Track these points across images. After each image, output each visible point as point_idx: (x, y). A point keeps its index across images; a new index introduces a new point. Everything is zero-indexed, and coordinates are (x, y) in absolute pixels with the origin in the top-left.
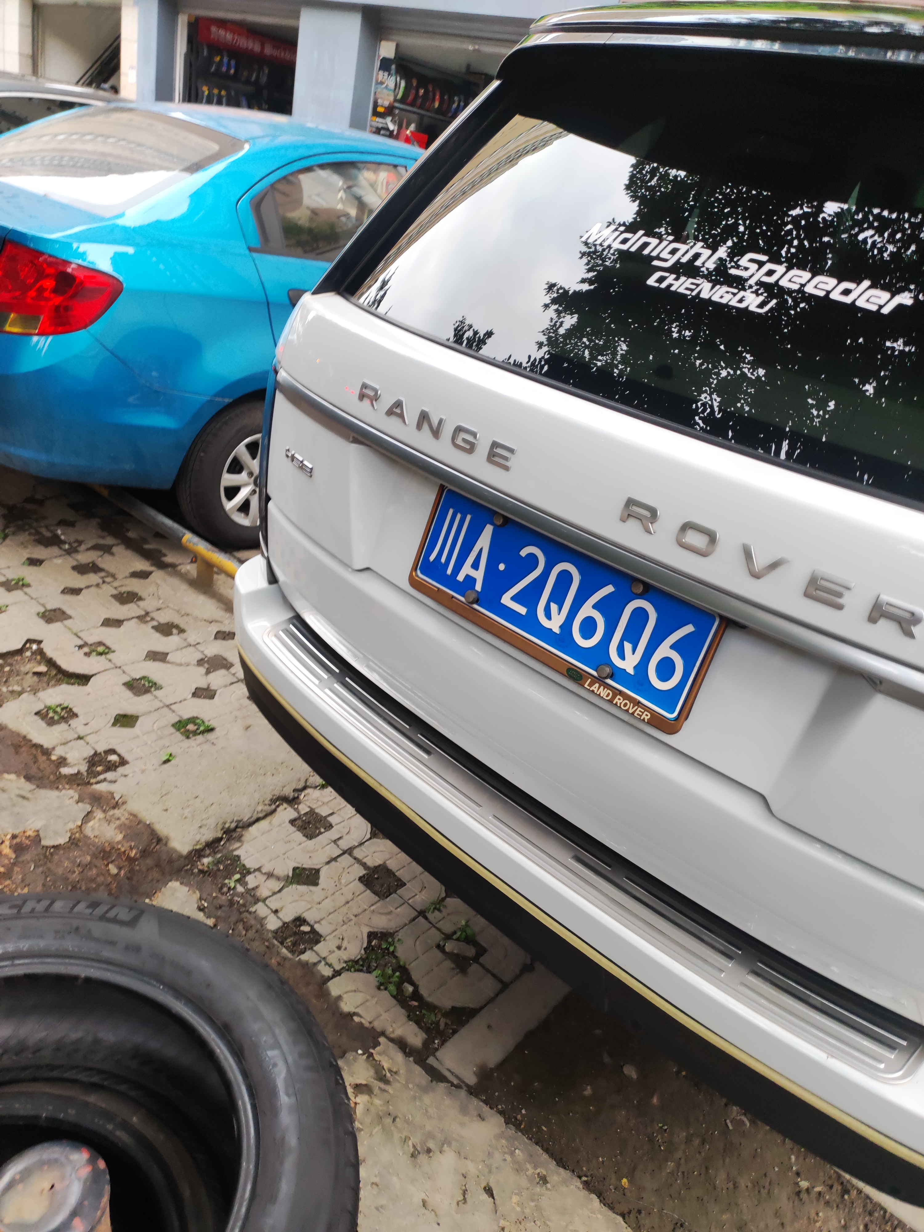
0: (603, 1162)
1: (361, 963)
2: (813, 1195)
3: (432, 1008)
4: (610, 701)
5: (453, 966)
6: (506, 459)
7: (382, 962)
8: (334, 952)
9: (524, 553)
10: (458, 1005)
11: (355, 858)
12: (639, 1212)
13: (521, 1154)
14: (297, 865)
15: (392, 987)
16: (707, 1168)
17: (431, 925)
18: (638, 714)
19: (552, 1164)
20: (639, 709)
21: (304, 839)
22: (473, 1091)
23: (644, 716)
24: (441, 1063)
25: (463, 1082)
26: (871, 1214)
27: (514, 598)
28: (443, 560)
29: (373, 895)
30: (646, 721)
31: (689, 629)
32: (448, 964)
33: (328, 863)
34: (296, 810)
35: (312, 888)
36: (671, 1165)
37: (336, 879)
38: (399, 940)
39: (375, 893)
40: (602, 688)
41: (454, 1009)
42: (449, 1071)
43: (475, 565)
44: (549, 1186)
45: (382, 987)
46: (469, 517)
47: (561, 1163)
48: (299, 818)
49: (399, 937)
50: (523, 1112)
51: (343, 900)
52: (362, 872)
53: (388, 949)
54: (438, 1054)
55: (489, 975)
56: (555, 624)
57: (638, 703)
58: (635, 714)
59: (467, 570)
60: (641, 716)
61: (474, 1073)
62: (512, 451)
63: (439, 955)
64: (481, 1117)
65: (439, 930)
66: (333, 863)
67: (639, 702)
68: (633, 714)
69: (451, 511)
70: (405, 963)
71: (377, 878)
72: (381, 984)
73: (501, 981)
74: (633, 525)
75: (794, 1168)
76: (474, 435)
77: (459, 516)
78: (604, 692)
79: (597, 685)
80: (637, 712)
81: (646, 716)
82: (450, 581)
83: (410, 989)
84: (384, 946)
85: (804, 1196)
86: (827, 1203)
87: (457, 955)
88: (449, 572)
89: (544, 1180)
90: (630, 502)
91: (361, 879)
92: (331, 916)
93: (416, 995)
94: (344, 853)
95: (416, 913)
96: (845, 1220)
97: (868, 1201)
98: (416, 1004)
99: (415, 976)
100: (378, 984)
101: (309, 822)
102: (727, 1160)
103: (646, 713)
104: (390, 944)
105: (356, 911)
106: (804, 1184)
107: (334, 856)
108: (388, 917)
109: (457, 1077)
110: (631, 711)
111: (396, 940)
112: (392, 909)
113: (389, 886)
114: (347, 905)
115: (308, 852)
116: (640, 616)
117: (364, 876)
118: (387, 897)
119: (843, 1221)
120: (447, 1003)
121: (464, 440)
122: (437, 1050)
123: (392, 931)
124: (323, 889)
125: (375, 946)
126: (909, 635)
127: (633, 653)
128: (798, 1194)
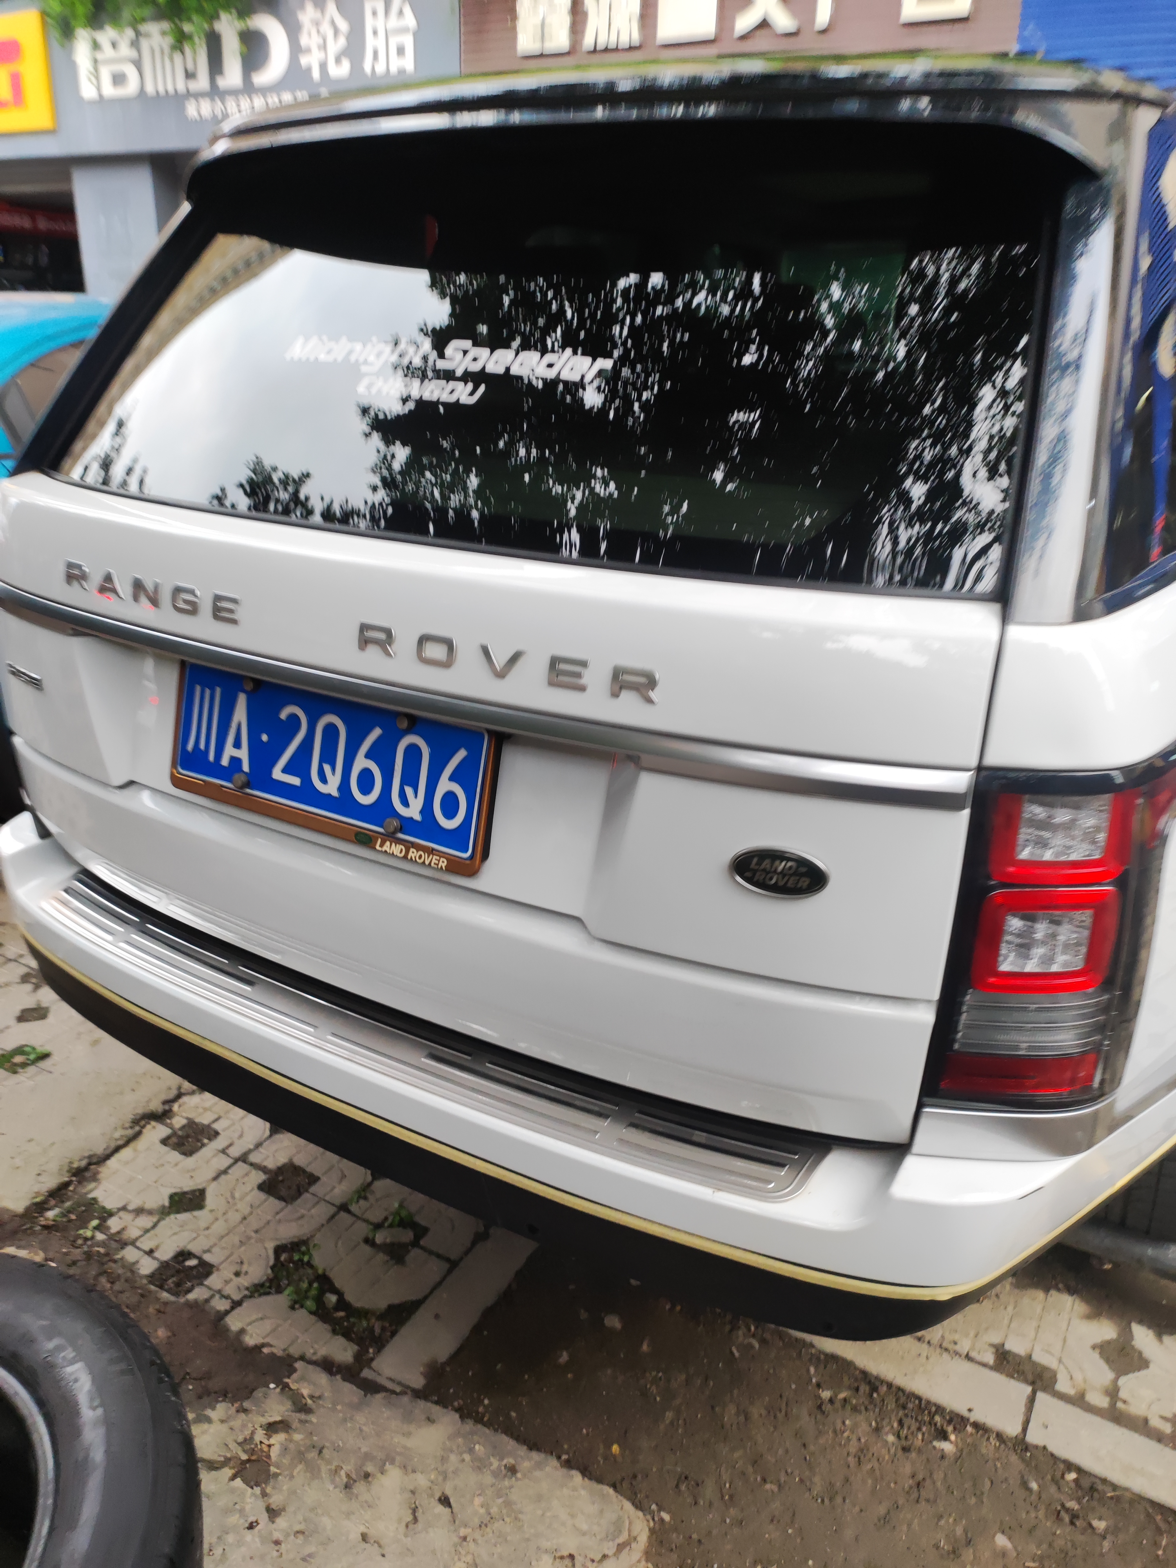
0: (588, 1434)
1: (268, 1284)
2: (838, 1405)
3: (363, 1313)
4: (405, 857)
5: (386, 1258)
6: (231, 611)
7: (295, 1277)
8: (231, 1280)
9: (283, 715)
10: (396, 1301)
11: (252, 1164)
12: (635, 1477)
13: (482, 1448)
14: (173, 1191)
15: (310, 1303)
16: (713, 1408)
17: (354, 1219)
18: (435, 864)
19: (522, 1450)
20: (435, 857)
21: (183, 1157)
22: (419, 1394)
23: (441, 863)
24: (379, 1374)
25: (408, 1387)
26: (904, 1407)
27: (285, 770)
28: (202, 746)
29: (277, 1202)
30: (444, 868)
31: (462, 754)
32: (381, 1257)
33: (215, 1178)
34: (170, 1126)
35: (196, 1213)
36: (669, 1415)
37: (228, 1195)
38: (315, 1245)
39: (281, 1198)
40: (393, 844)
41: (391, 1308)
42: (391, 1379)
43: (237, 745)
44: (519, 1475)
45: (297, 1306)
46: (218, 691)
47: (533, 1446)
48: (174, 1134)
49: (316, 1242)
50: (486, 1402)
51: (238, 1217)
52: (261, 1177)
53: (301, 1260)
54: (374, 1364)
55: (433, 1257)
56: (331, 788)
57: (431, 851)
58: (432, 864)
59: (229, 751)
60: (438, 865)
61: (421, 1373)
62: (234, 601)
63: (367, 1249)
64: (430, 1420)
65: (366, 1221)
66: (223, 1177)
67: (433, 849)
68: (430, 864)
69: (198, 689)
70: (325, 1270)
71: (282, 1181)
72: (295, 1302)
73: (448, 1260)
74: (373, 651)
75: (814, 1380)
76: (192, 592)
77: (208, 692)
78: (397, 849)
79: (388, 843)
80: (434, 861)
81: (443, 863)
82: (215, 770)
83: (333, 1298)
84: (296, 1257)
85: (827, 1407)
86: (855, 1409)
87: (392, 1244)
88: (211, 757)
89: (512, 1470)
90: (364, 628)
91: (261, 1187)
92: (224, 1240)
93: (342, 1304)
94: (236, 1161)
95: (334, 1209)
96: (876, 1421)
97: (901, 1394)
98: (342, 1314)
99: (338, 1284)
100: (289, 1303)
101: (188, 1136)
102: (736, 1392)
103: (442, 859)
104: (304, 1254)
105: (255, 1226)
106: (826, 1394)
107: (222, 1168)
108: (300, 1222)
109: (400, 1383)
110: (427, 862)
111: (311, 1246)
112: (303, 1211)
113: (298, 1187)
114: (245, 1222)
115: (188, 1171)
116: (413, 753)
117: (264, 1182)
118: (297, 1198)
119: (874, 1424)
120: (382, 1304)
121: (186, 602)
122: (372, 1359)
123: (305, 1238)
124: (212, 1211)
125: (285, 1260)
126: (650, 701)
127: (416, 797)
128: (820, 1407)
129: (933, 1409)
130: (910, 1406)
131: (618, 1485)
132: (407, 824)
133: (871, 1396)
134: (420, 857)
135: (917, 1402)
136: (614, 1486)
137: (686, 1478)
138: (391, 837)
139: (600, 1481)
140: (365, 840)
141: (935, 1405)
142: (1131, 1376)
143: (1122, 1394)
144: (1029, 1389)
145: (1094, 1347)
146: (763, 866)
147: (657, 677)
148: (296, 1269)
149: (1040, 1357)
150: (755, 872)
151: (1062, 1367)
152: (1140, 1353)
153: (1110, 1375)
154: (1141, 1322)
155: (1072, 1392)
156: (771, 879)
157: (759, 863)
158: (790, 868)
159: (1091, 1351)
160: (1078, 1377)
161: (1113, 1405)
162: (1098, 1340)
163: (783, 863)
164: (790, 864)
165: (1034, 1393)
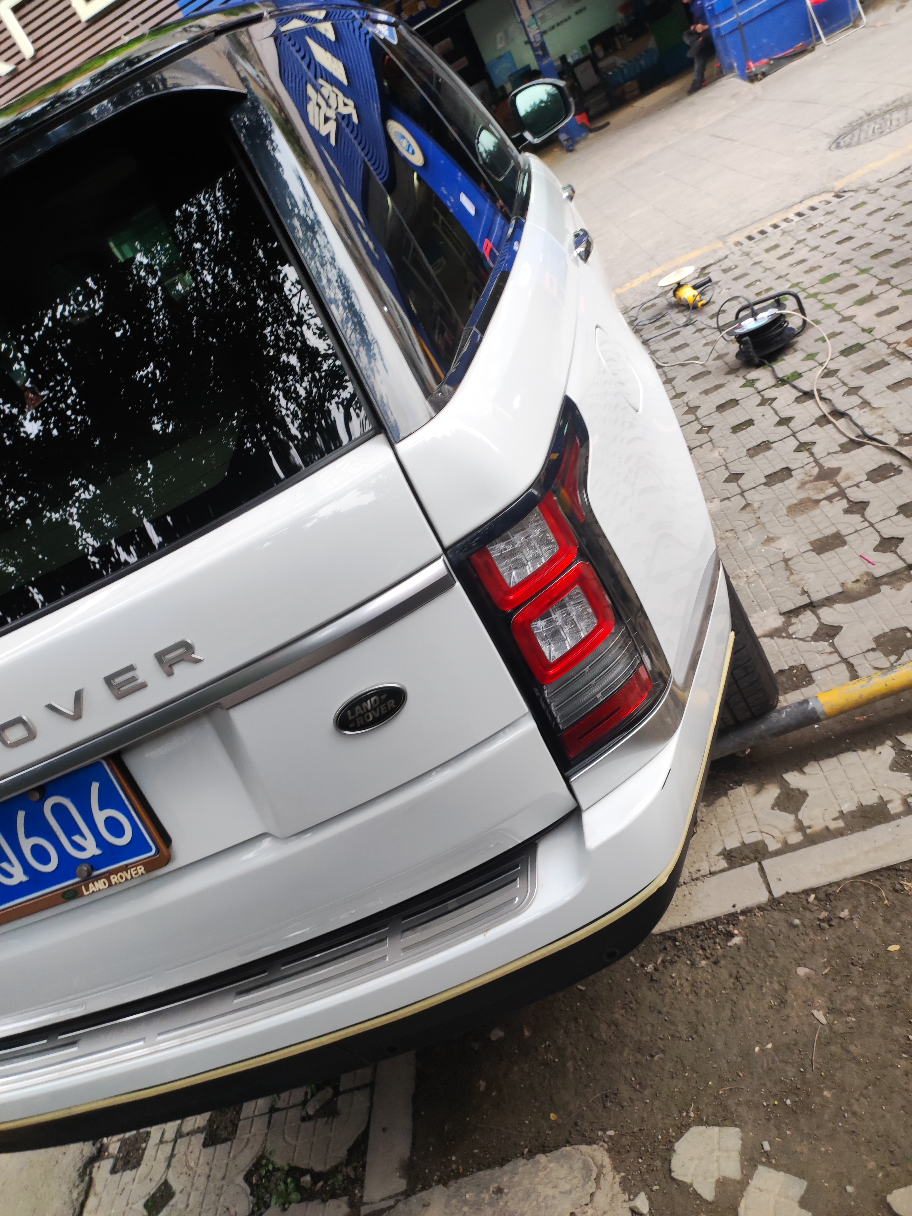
1: (256, 1209)
3: (335, 1171)
4: (110, 885)
7: (272, 1186)
10: (351, 1143)
11: (188, 1134)
12: (576, 1124)
13: (471, 1194)
14: (144, 1201)
15: (295, 1196)
17: (286, 1110)
18: (135, 874)
19: (497, 1171)
20: (132, 870)
22: (408, 1193)
23: (139, 870)
24: (372, 1203)
25: (397, 1195)
29: (224, 1145)
30: (144, 872)
31: (95, 787)
32: (321, 1122)
34: (110, 1156)
35: (172, 1202)
37: (185, 1170)
38: (270, 1153)
39: (224, 1140)
40: (95, 883)
41: (350, 1151)
42: (382, 1200)
44: (506, 1191)
45: (286, 1206)
48: (117, 1159)
49: (270, 1150)
50: (454, 1158)
51: (203, 1179)
52: (201, 1137)
53: (268, 1171)
54: (365, 1199)
55: (355, 1092)
56: (19, 877)
57: (126, 868)
58: (134, 876)
60: (137, 873)
61: (400, 1177)
63: (308, 1124)
64: (426, 1205)
65: (294, 1106)
66: (173, 1161)
67: (127, 866)
68: (132, 876)
70: (289, 1165)
71: (218, 1127)
72: (284, 1204)
73: (366, 1086)
78: (100, 884)
79: (91, 885)
80: (133, 873)
83: (308, 1178)
84: (263, 1173)
87: (322, 1107)
89: (499, 1191)
91: (205, 1145)
92: (204, 1204)
93: (317, 1177)
94: (175, 1141)
95: (268, 1116)
98: (321, 1184)
99: (303, 1165)
100: (279, 1209)
101: (128, 1153)
103: (138, 868)
104: (267, 1165)
107: (169, 1155)
108: (250, 1145)
109: (390, 1197)
110: (129, 877)
111: (268, 1155)
112: (247, 1136)
113: (231, 1121)
114: (211, 1179)
115: (145, 1178)
116: (59, 811)
117: (205, 1139)
118: (236, 1131)
120: (343, 1153)
122: (362, 1197)
123: (260, 1153)
124: (181, 1192)
125: (257, 1181)
126: (198, 661)
127: (86, 839)
128: (652, 980)
129: (714, 923)
130: (701, 932)
131: (570, 1139)
132: (94, 863)
133: (675, 945)
134: (121, 877)
135: (703, 927)
136: (568, 1143)
137: (606, 1097)
138: (89, 879)
139: (557, 1147)
140: (72, 894)
141: (714, 919)
142: (803, 808)
143: (806, 824)
144: (756, 864)
145: (773, 808)
146: (357, 714)
147: (189, 641)
148: (269, 1181)
149: (750, 839)
150: (354, 720)
151: (764, 835)
152: (799, 790)
153: (792, 817)
154: (787, 771)
155: (779, 846)
156: (368, 717)
157: (353, 713)
158: (375, 700)
159: (773, 811)
160: (776, 833)
161: (805, 835)
162: (772, 801)
163: (369, 701)
164: (373, 699)
165: (760, 863)
